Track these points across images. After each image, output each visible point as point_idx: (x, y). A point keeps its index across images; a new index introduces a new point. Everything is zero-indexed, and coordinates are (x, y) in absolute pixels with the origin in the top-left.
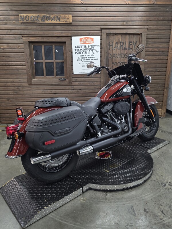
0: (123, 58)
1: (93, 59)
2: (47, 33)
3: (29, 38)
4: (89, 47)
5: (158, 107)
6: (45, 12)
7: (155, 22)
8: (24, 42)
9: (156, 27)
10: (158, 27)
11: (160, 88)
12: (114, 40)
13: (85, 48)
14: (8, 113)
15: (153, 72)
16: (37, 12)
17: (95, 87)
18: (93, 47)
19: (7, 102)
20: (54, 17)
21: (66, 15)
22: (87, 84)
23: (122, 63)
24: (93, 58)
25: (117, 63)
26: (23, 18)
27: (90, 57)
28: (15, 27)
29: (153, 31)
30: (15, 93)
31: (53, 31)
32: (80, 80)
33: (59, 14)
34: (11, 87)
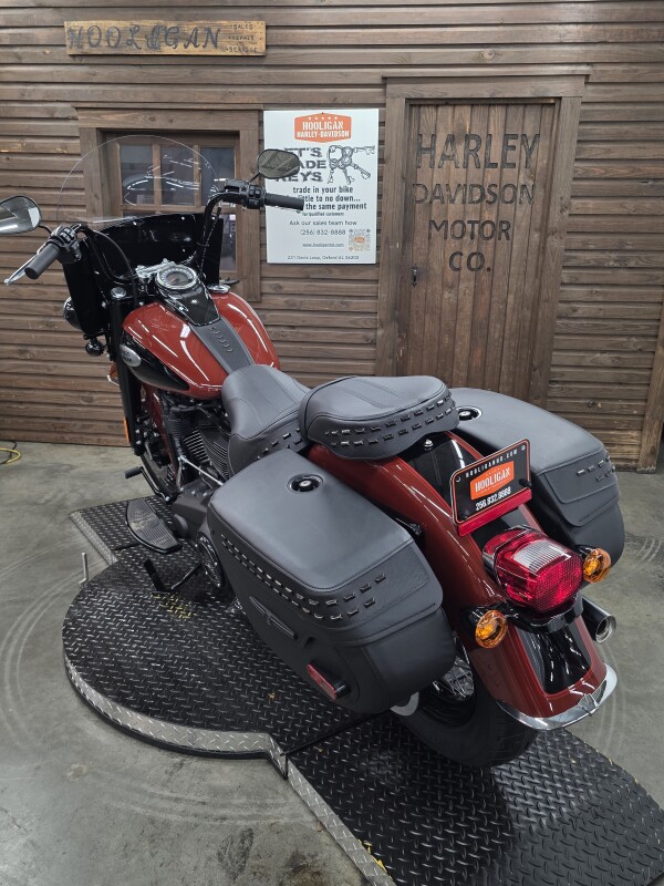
0: (478, 202)
1: (349, 203)
2: (166, 94)
3: (98, 116)
4: (332, 156)
5: (622, 422)
6: (164, 11)
7: (625, 49)
8: (81, 129)
9: (629, 71)
10: (636, 71)
11: (634, 339)
12: (441, 127)
13: (315, 159)
14: (21, 403)
15: (605, 268)
16: (131, 13)
17: (351, 322)
18: (347, 153)
19: (17, 359)
20: (196, 29)
21: (243, 23)
22: (321, 308)
23: (472, 223)
24: (346, 199)
25: (450, 224)
26: (78, 37)
27: (334, 195)
28: (52, 73)
29: (613, 88)
30: (48, 329)
31: (192, 89)
32: (291, 290)
33: (216, 20)
34: (33, 304)
